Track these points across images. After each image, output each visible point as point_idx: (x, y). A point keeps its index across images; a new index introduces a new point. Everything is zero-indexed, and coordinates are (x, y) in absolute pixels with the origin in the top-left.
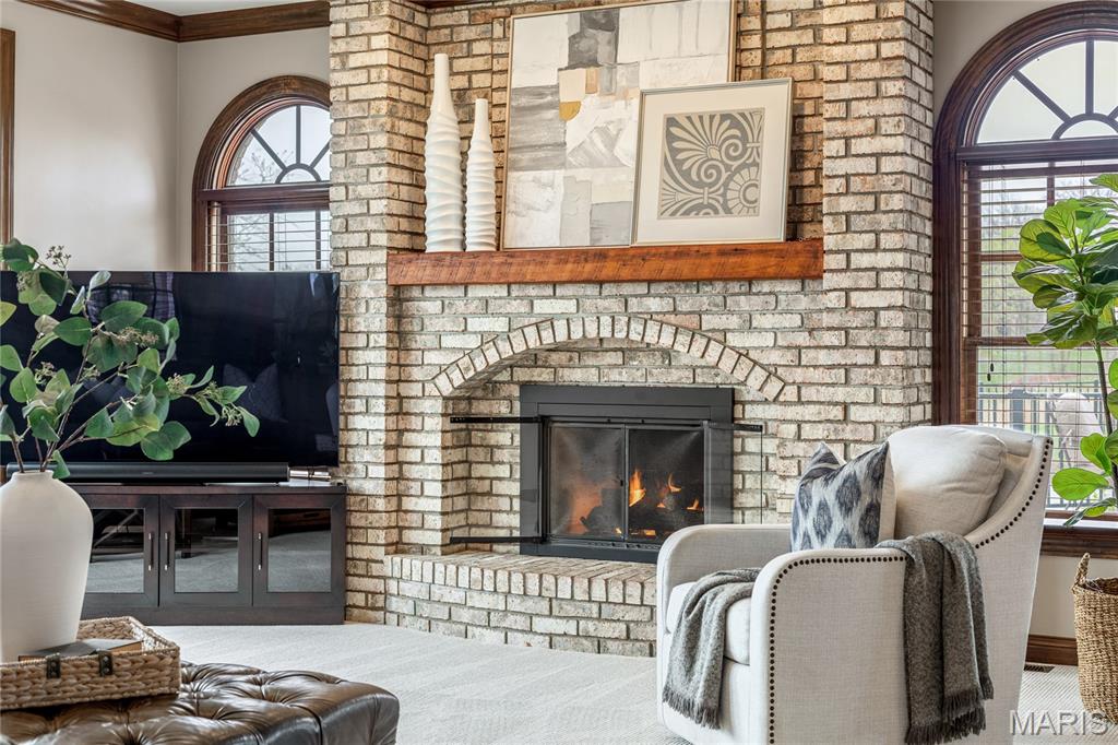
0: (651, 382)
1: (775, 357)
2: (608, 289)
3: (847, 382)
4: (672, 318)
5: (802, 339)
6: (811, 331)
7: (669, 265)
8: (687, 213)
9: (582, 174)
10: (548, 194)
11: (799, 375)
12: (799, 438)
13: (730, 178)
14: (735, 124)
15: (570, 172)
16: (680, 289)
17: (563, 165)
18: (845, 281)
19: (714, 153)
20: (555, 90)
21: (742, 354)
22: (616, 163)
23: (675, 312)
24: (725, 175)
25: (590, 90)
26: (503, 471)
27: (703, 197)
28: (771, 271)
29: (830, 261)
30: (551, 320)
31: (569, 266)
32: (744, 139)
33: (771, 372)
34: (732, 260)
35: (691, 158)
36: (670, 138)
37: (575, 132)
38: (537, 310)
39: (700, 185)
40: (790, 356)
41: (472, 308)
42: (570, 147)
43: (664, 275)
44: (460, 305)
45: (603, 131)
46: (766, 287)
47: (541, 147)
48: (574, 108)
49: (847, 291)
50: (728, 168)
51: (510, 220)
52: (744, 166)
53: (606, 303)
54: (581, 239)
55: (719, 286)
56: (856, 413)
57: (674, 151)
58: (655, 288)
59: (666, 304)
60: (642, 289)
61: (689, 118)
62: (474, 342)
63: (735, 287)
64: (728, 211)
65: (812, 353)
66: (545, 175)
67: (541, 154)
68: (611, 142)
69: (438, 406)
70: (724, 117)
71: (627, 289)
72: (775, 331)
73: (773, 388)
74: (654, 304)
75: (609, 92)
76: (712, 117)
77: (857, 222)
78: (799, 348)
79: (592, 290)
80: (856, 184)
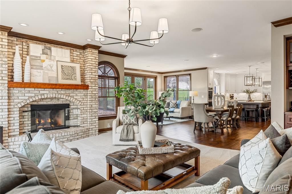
0: (56, 103)
1: (80, 99)
2: (54, 90)
3: (92, 102)
4: (66, 94)
5: (84, 97)
6: (85, 96)
7: (67, 87)
8: (66, 79)
9: (46, 71)
10: (40, 74)
11: (83, 102)
12: (83, 110)
13: (72, 75)
14: (72, 68)
15: (44, 71)
16: (67, 90)
17: (42, 70)
18: (92, 90)
19: (69, 72)
20: (40, 57)
21: (76, 99)
22: (52, 70)
23: (66, 93)
24: (71, 75)
25: (47, 58)
26: (27, 119)
27: (68, 77)
28: (82, 88)
29: (90, 88)
30: (44, 94)
31: (50, 86)
32: (74, 70)
33: (80, 101)
34: (77, 87)
35: (66, 72)
36: (62, 68)
37: (44, 65)
38: (41, 93)
39: (68, 76)
40: (82, 99)
41: (26, 92)
42: (43, 67)
43: (67, 88)
44: (23, 92)
45: (50, 65)
46: (79, 90)
47: (38, 66)
48: (44, 61)
49: (92, 91)
50: (72, 74)
51: (32, 77)
52: (74, 74)
53: (54, 92)
54: (47, 81)
55: (73, 90)
56: (93, 106)
57: (63, 70)
58: (62, 90)
59: (65, 92)
60: (61, 90)
61: (65, 66)
62: (27, 98)
63: (75, 90)
64: (72, 80)
65: (85, 99)
66: (39, 71)
67: (38, 67)
68: (51, 67)
69: (18, 109)
70: (70, 67)
71: (58, 90)
72: (80, 96)
73: (80, 103)
74: (62, 92)
75: (50, 59)
76: (68, 66)
77: (93, 83)
78: (83, 98)
79: (52, 90)
80: (93, 78)
